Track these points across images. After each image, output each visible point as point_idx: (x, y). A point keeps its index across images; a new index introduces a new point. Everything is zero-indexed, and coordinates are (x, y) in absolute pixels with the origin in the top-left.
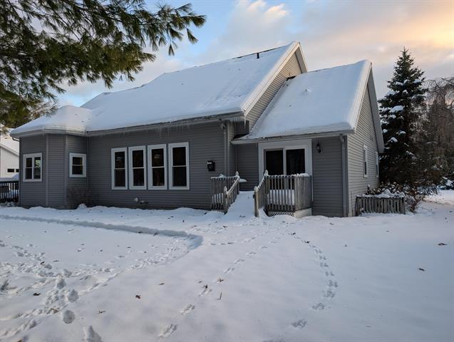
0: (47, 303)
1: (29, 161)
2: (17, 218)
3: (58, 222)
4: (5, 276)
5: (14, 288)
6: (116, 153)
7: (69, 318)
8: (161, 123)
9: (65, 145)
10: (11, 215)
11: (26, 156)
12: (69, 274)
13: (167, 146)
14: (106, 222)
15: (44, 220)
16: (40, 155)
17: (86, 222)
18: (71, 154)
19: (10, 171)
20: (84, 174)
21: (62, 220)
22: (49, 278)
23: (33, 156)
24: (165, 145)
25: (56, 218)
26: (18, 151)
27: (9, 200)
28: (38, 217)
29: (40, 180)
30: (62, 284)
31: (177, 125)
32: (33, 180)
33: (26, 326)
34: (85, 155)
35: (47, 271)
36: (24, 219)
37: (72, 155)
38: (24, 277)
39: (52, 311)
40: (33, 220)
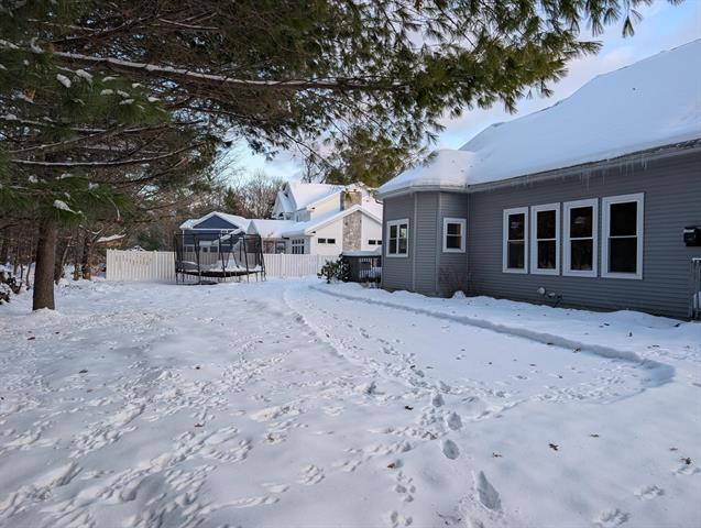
0: (422, 423)
1: (394, 229)
2: (380, 303)
3: (429, 314)
4: (371, 375)
5: (383, 394)
6: (510, 216)
7: (451, 451)
8: (591, 163)
9: (438, 206)
10: (373, 299)
11: (391, 223)
12: (447, 389)
13: (600, 203)
14: (496, 321)
15: (412, 310)
16: (406, 221)
17: (466, 319)
18: (445, 219)
19: (371, 242)
20: (463, 249)
21: (434, 311)
22: (422, 390)
23: (398, 223)
24: (597, 200)
25: (426, 308)
26: (381, 218)
27: (371, 280)
28: (405, 304)
29: (406, 255)
30: (438, 401)
31: (621, 164)
32: (397, 255)
33: (398, 446)
34: (464, 220)
35: (419, 380)
36: (388, 305)
37: (447, 221)
38: (392, 382)
39: (429, 436)
40: (398, 307)
